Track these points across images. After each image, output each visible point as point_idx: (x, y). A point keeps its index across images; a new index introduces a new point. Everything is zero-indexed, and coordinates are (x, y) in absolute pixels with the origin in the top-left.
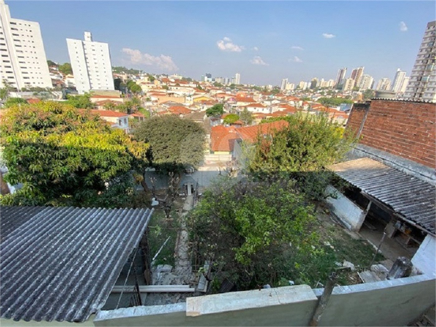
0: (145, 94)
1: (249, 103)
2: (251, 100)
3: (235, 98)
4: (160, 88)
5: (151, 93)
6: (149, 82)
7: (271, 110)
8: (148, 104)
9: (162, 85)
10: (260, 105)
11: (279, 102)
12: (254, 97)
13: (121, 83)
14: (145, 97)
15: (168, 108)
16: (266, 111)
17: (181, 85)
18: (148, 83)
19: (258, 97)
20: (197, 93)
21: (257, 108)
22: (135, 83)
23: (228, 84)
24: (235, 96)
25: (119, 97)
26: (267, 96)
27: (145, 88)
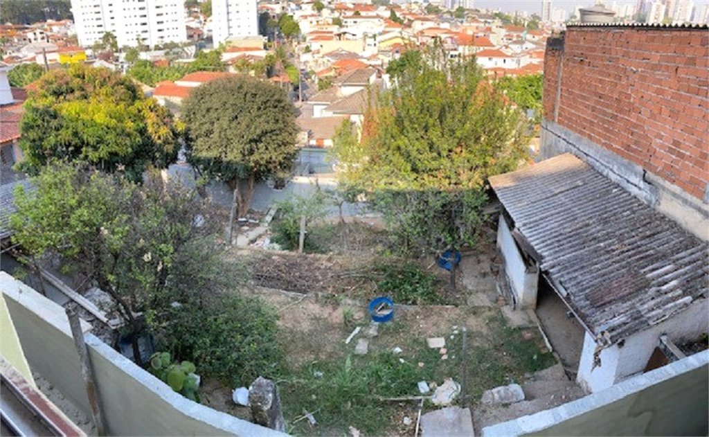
0: (304, 39)
1: (482, 49)
2: (485, 42)
3: (456, 37)
4: (328, 24)
5: (313, 36)
6: (315, 12)
7: (518, 62)
8: (305, 57)
9: (332, 17)
10: (498, 54)
11: (534, 46)
12: (491, 35)
13: (269, 20)
14: (303, 45)
15: (334, 64)
16: (510, 64)
17: (363, 13)
18: (313, 15)
19: (498, 36)
20: (387, 29)
21: (495, 59)
22: (292, 16)
23: (452, 7)
24: (456, 33)
25: (262, 47)
26: (515, 34)
27: (305, 27)
